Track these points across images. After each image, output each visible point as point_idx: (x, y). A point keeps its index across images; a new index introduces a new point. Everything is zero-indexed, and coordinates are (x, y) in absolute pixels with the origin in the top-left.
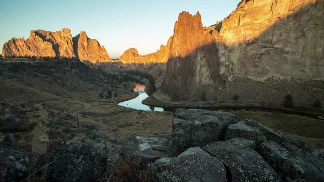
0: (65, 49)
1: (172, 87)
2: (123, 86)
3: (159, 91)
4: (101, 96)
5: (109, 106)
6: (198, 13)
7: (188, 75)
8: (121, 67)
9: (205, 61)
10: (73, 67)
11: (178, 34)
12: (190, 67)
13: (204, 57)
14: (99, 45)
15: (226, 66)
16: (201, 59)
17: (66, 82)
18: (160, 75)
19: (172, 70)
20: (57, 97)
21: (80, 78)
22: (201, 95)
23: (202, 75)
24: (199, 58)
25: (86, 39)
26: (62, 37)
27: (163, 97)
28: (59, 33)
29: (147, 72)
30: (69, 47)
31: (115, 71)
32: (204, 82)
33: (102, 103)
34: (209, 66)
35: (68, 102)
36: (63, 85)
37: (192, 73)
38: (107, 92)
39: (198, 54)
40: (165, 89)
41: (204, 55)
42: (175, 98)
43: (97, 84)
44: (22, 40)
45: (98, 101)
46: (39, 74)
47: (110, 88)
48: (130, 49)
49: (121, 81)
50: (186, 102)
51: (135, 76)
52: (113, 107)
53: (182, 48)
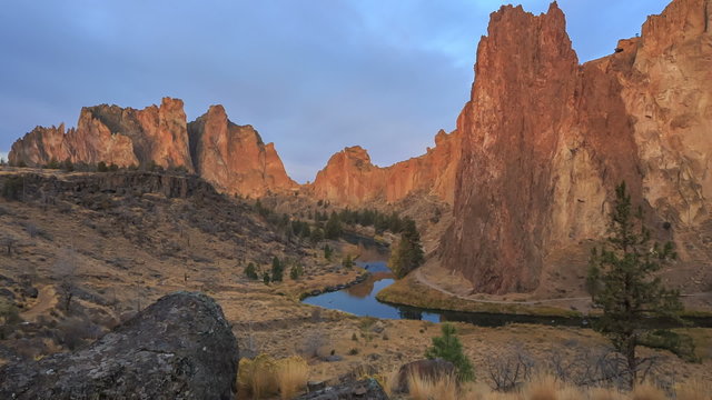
0: (166, 153)
1: (477, 247)
2: (323, 252)
3: (435, 263)
4: (251, 274)
5: (268, 302)
6: (554, 5)
7: (530, 206)
8: (320, 203)
9: (587, 158)
10: (175, 191)
11: (489, 76)
12: (536, 180)
13: (583, 145)
14: (259, 142)
15: (666, 174)
16: (573, 152)
17: (151, 233)
18: (435, 221)
19: (475, 191)
20: (114, 272)
21: (194, 222)
22: (580, 273)
23: (579, 208)
24: (565, 150)
25: (225, 126)
26: (161, 122)
27: (446, 280)
28: (154, 111)
29: (395, 214)
30: (177, 148)
31: (303, 216)
32: (586, 229)
33: (248, 295)
34: (604, 175)
35: (145, 286)
36: (142, 239)
37: (543, 199)
38: (270, 266)
39: (562, 137)
40: (453, 255)
41: (581, 139)
42: (489, 280)
43: (241, 242)
44: (57, 131)
45: (238, 290)
46: (75, 207)
47: (282, 256)
48: (347, 149)
49: (316, 238)
50: (527, 296)
51: (359, 226)
52: (282, 305)
53: (504, 118)
